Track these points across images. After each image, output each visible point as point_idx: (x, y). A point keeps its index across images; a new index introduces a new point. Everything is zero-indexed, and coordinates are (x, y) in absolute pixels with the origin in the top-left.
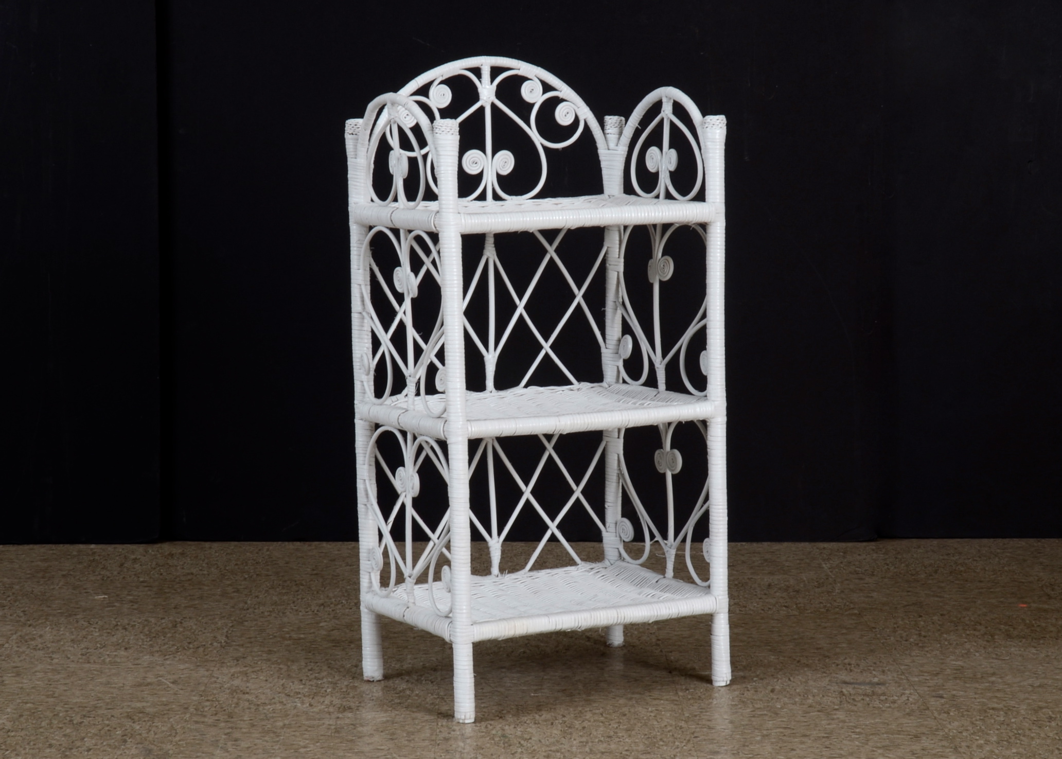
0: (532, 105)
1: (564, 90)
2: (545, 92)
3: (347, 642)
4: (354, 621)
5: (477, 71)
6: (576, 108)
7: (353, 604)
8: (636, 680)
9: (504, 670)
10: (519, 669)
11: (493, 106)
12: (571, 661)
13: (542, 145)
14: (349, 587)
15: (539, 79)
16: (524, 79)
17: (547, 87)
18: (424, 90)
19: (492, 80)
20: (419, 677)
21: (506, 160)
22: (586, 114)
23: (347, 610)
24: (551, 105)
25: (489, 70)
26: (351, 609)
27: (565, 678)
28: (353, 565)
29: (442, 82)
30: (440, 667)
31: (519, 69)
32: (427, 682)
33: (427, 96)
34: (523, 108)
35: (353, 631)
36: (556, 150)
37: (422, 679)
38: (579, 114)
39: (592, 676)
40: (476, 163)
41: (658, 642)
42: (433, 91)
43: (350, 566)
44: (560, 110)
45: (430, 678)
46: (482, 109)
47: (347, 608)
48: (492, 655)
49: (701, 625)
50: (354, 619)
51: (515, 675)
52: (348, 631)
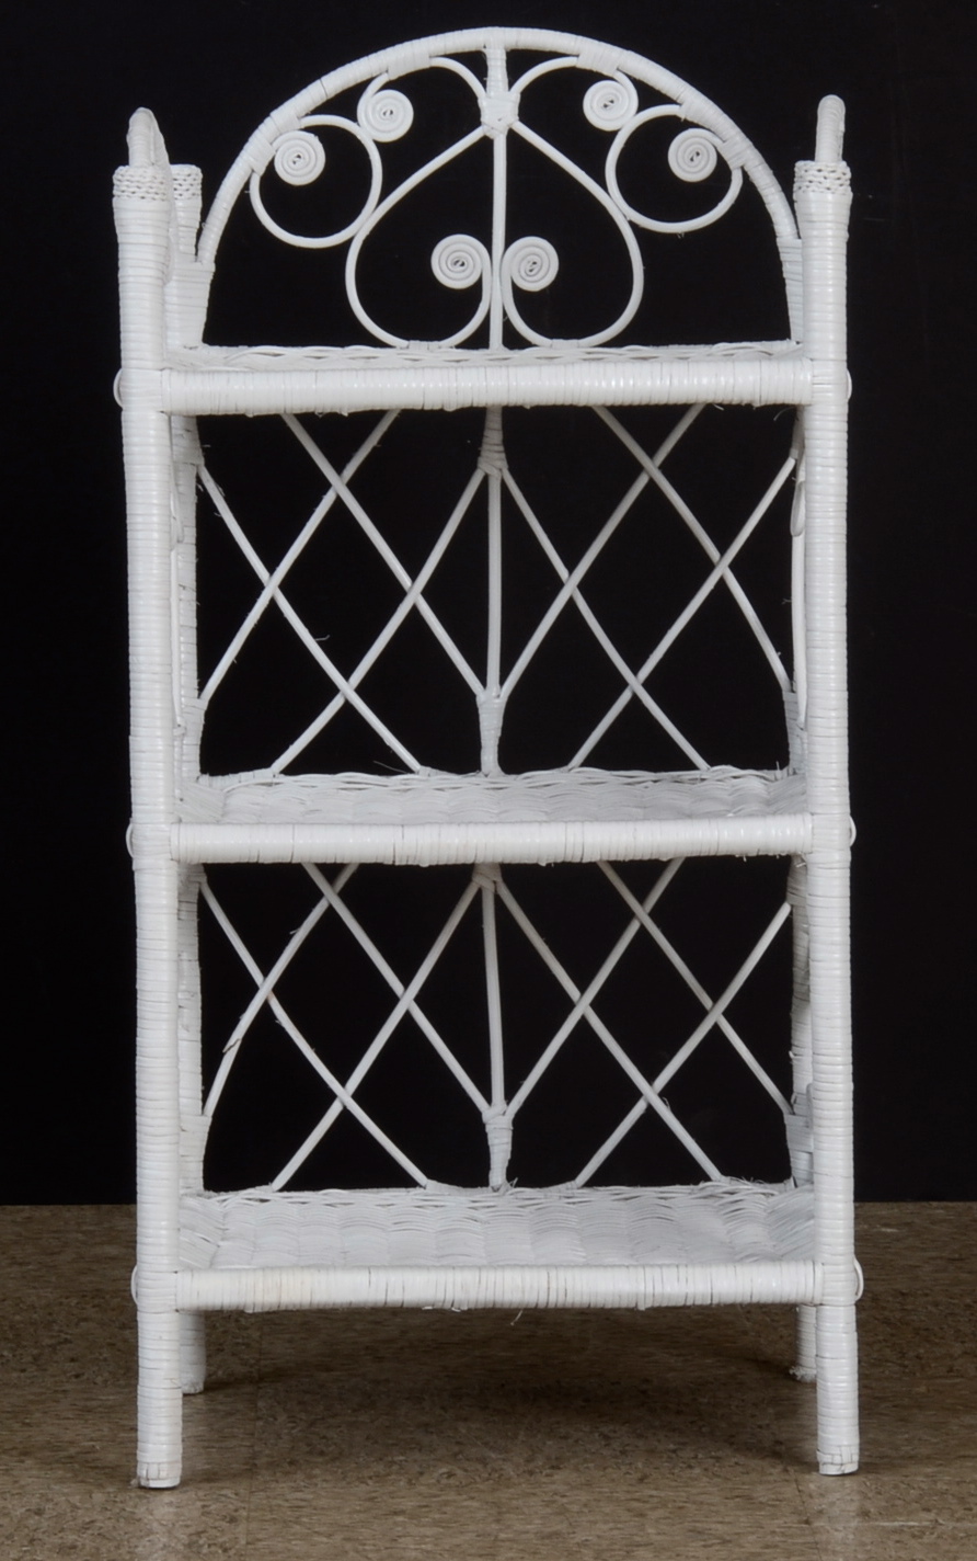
0: (610, 136)
1: (690, 101)
2: (642, 106)
3: (14, 1452)
4: (31, 1402)
5: (476, 61)
6: (717, 141)
7: (30, 1359)
8: (724, 1542)
9: (400, 1519)
10: (437, 1516)
11: (513, 138)
12: (564, 1496)
13: (633, 225)
14: (18, 1318)
15: (630, 77)
16: (592, 77)
17: (648, 95)
18: (346, 103)
19: (512, 81)
20: (194, 1538)
21: (536, 259)
22: (745, 156)
23: (15, 1375)
24: (655, 137)
25: (504, 57)
26: (23, 1371)
27: (550, 1536)
28: (29, 1263)
29: (388, 86)
30: (245, 1514)
31: (577, 56)
32: (213, 1549)
33: (353, 117)
34: (589, 144)
35: (28, 1425)
36: (672, 236)
37: (201, 1542)
38: (726, 156)
39: (615, 1532)
40: (463, 264)
41: (777, 1448)
42: (366, 104)
43: (21, 1264)
44: (679, 147)
45: (221, 1540)
46: (486, 144)
47: (15, 1370)
48: (370, 1482)
49: (883, 1406)
50: (32, 1397)
51: (429, 1531)
52: (16, 1426)
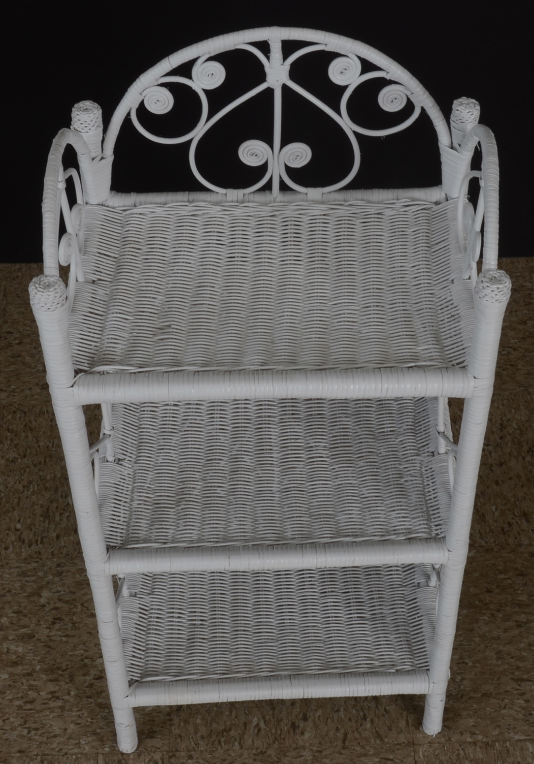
0: (344, 88)
1: (391, 68)
2: (363, 72)
5: (264, 46)
6: (409, 92)
11: (285, 88)
13: (355, 132)
15: (357, 56)
16: (334, 55)
17: (367, 66)
18: (185, 69)
19: (285, 57)
21: (299, 153)
22: (424, 100)
25: (281, 44)
29: (211, 59)
31: (327, 44)
33: (189, 77)
34: (331, 94)
36: (378, 138)
38: (413, 100)
40: (257, 155)
42: (196, 70)
44: (386, 94)
46: (269, 91)
